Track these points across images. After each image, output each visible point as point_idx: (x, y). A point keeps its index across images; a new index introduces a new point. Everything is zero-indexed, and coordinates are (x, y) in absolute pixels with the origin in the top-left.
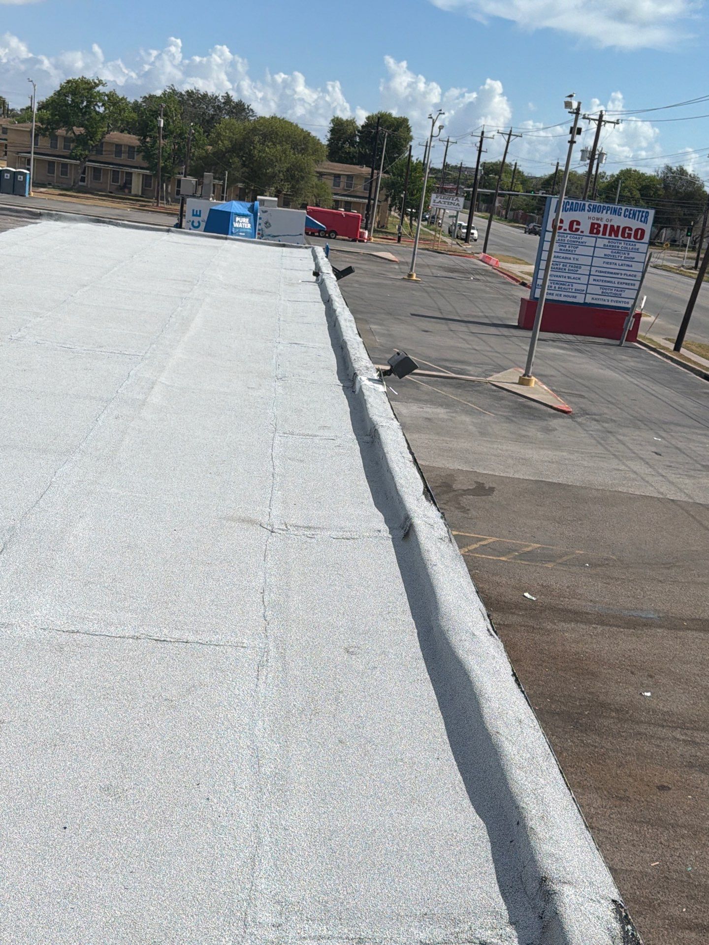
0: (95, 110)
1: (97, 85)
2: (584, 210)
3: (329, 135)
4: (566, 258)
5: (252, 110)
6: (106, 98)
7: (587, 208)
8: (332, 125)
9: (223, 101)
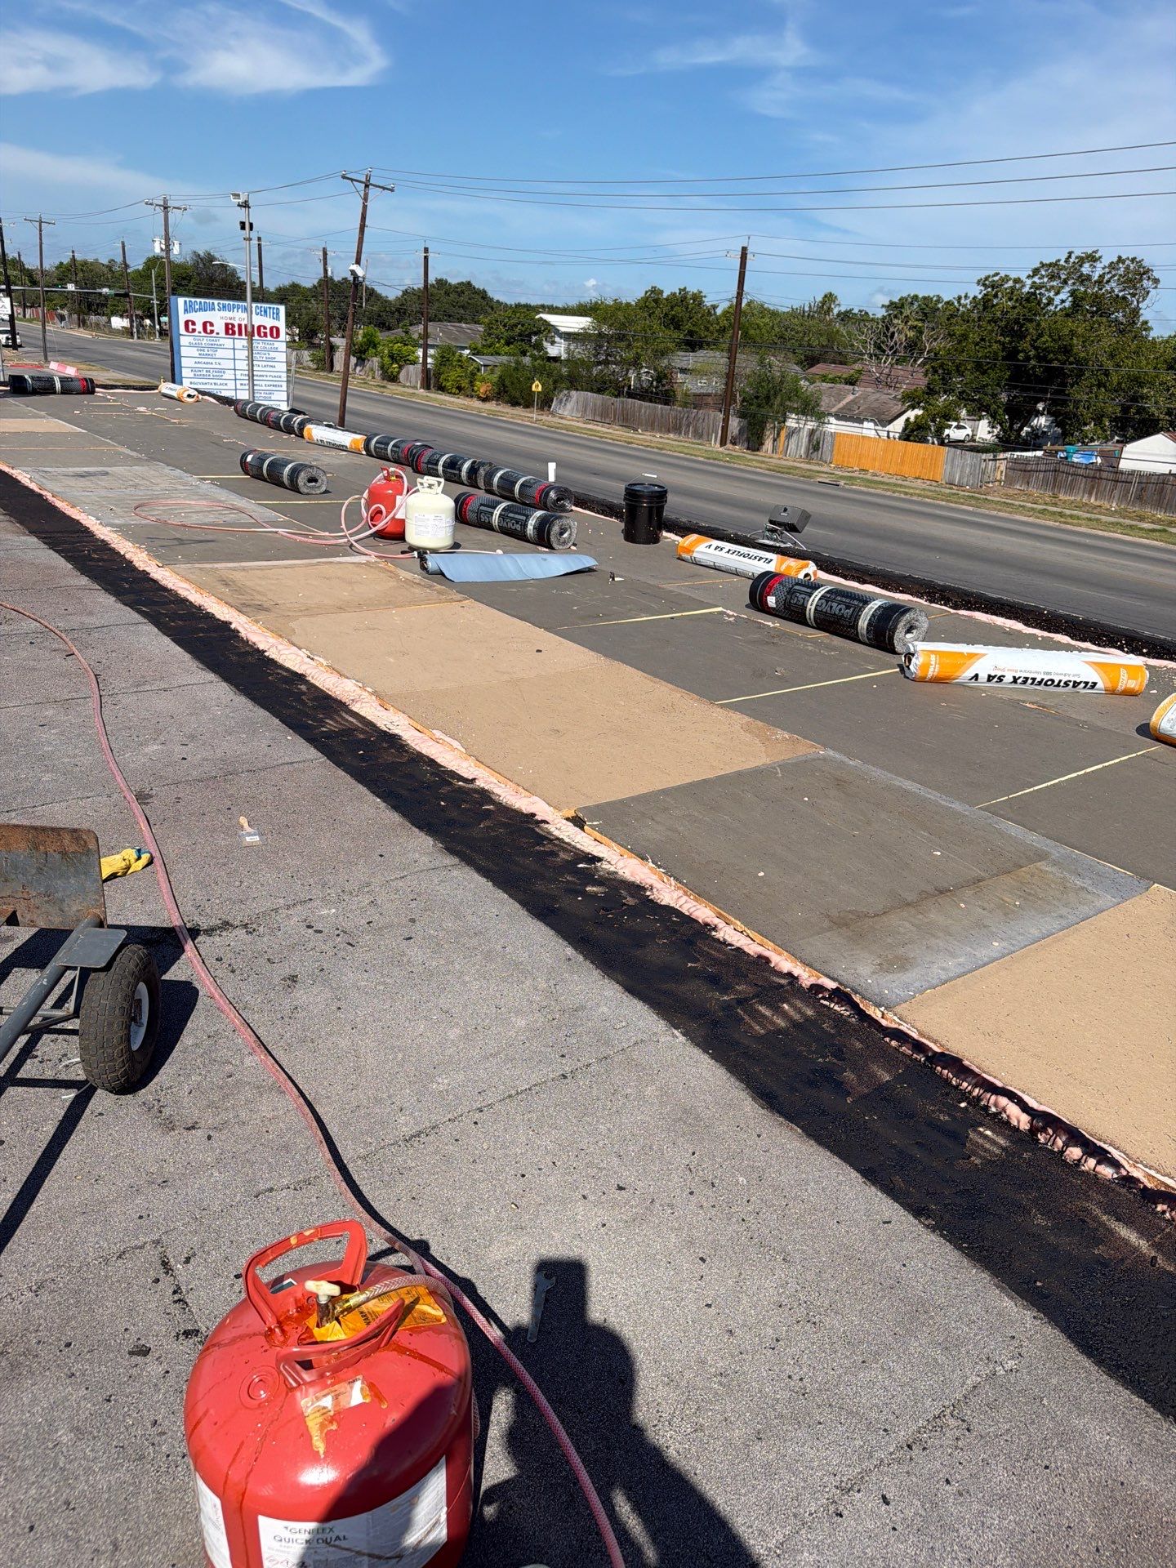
2: (213, 309)
4: (207, 363)
7: (217, 307)
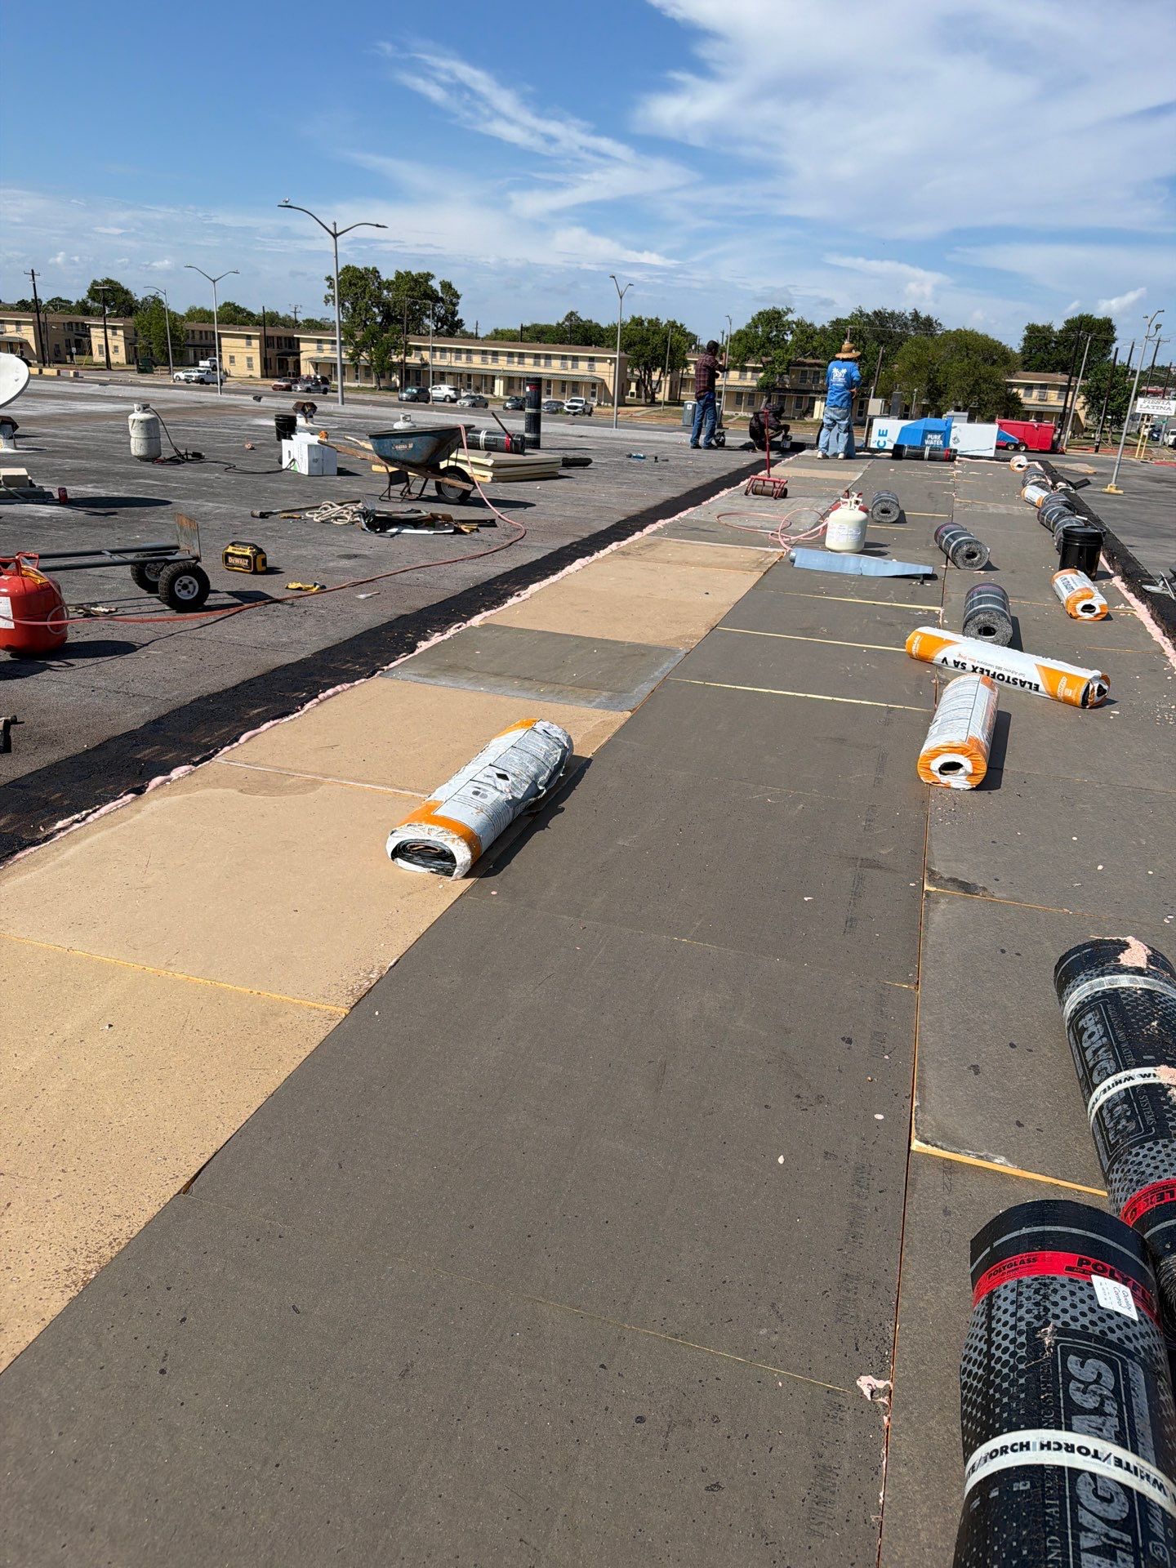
0: (783, 339)
1: (786, 314)
3: (1022, 344)
5: (940, 324)
6: (794, 326)
8: (1026, 333)
9: (910, 318)
